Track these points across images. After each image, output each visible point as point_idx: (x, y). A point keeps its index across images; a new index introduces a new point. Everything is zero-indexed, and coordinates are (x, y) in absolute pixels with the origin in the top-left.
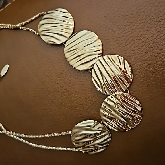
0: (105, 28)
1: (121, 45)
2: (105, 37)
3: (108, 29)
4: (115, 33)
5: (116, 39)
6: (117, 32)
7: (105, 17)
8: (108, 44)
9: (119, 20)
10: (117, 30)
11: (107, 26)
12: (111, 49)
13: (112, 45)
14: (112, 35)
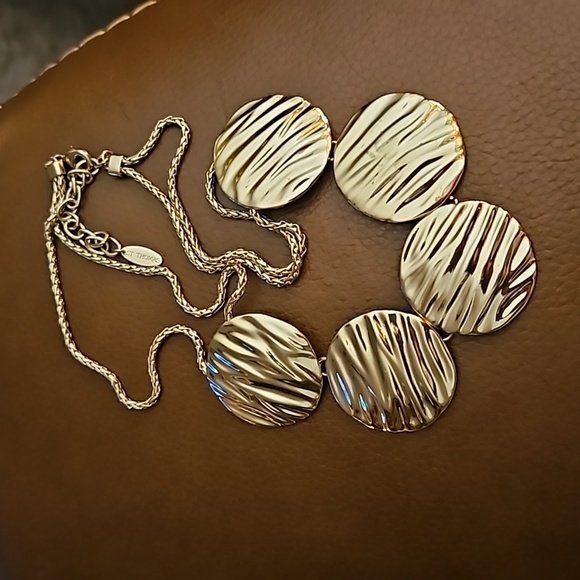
0: (518, 121)
1: (564, 185)
2: (512, 152)
3: (529, 126)
4: (549, 143)
5: (549, 164)
6: (557, 143)
7: (522, 84)
8: (521, 176)
9: (570, 103)
10: (558, 135)
11: (525, 116)
12: (528, 195)
13: (534, 181)
14: (539, 148)
